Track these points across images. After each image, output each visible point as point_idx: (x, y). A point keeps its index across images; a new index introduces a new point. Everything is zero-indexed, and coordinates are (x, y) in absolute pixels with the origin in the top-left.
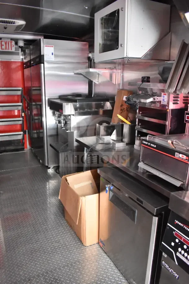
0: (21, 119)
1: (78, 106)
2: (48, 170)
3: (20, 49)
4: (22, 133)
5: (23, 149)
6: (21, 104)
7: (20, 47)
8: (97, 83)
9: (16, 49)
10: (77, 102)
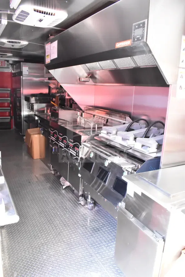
0: (9, 108)
1: (38, 99)
2: (24, 137)
3: (10, 65)
4: (9, 117)
5: (10, 128)
6: (10, 99)
7: (10, 64)
8: (53, 87)
9: (8, 65)
10: (37, 97)
